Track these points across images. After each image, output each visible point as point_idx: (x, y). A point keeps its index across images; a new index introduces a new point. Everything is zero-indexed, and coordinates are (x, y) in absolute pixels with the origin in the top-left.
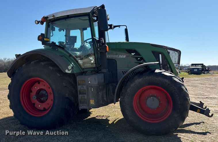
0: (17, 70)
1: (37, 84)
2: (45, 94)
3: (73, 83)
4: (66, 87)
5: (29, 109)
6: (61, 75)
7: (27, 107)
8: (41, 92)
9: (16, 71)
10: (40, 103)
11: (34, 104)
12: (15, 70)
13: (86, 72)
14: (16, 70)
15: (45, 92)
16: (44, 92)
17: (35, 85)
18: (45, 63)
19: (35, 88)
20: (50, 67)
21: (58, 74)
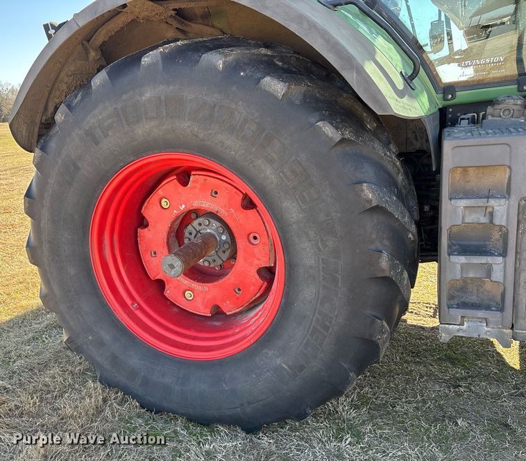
0: (63, 108)
1: (170, 185)
2: (213, 236)
3: (400, 178)
4: (377, 209)
5: (139, 313)
6: (348, 135)
7: (129, 302)
8: (195, 223)
9: (59, 117)
10: (195, 285)
11: (161, 284)
12: (51, 109)
13: (480, 106)
14: (56, 109)
15: (215, 224)
16: (212, 228)
17: (160, 192)
18: (234, 54)
19: (164, 204)
20: (267, 79)
21: (328, 129)
